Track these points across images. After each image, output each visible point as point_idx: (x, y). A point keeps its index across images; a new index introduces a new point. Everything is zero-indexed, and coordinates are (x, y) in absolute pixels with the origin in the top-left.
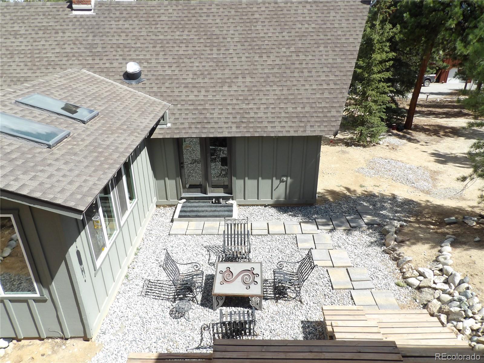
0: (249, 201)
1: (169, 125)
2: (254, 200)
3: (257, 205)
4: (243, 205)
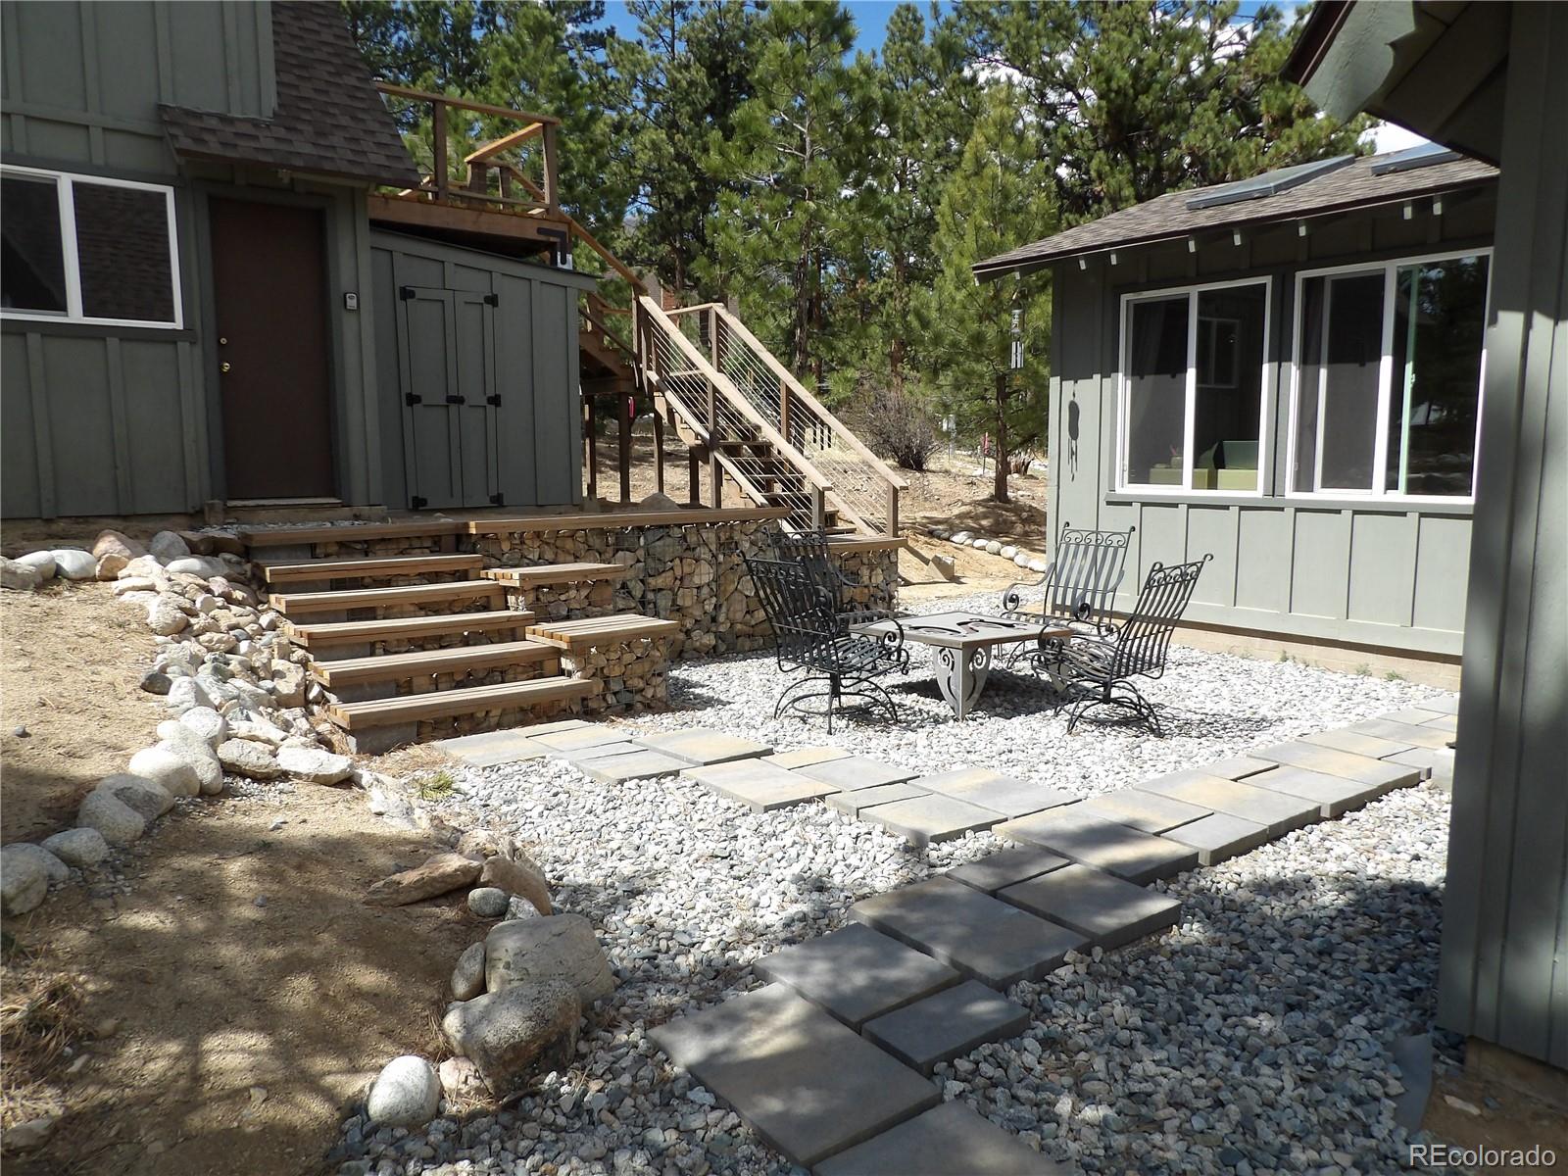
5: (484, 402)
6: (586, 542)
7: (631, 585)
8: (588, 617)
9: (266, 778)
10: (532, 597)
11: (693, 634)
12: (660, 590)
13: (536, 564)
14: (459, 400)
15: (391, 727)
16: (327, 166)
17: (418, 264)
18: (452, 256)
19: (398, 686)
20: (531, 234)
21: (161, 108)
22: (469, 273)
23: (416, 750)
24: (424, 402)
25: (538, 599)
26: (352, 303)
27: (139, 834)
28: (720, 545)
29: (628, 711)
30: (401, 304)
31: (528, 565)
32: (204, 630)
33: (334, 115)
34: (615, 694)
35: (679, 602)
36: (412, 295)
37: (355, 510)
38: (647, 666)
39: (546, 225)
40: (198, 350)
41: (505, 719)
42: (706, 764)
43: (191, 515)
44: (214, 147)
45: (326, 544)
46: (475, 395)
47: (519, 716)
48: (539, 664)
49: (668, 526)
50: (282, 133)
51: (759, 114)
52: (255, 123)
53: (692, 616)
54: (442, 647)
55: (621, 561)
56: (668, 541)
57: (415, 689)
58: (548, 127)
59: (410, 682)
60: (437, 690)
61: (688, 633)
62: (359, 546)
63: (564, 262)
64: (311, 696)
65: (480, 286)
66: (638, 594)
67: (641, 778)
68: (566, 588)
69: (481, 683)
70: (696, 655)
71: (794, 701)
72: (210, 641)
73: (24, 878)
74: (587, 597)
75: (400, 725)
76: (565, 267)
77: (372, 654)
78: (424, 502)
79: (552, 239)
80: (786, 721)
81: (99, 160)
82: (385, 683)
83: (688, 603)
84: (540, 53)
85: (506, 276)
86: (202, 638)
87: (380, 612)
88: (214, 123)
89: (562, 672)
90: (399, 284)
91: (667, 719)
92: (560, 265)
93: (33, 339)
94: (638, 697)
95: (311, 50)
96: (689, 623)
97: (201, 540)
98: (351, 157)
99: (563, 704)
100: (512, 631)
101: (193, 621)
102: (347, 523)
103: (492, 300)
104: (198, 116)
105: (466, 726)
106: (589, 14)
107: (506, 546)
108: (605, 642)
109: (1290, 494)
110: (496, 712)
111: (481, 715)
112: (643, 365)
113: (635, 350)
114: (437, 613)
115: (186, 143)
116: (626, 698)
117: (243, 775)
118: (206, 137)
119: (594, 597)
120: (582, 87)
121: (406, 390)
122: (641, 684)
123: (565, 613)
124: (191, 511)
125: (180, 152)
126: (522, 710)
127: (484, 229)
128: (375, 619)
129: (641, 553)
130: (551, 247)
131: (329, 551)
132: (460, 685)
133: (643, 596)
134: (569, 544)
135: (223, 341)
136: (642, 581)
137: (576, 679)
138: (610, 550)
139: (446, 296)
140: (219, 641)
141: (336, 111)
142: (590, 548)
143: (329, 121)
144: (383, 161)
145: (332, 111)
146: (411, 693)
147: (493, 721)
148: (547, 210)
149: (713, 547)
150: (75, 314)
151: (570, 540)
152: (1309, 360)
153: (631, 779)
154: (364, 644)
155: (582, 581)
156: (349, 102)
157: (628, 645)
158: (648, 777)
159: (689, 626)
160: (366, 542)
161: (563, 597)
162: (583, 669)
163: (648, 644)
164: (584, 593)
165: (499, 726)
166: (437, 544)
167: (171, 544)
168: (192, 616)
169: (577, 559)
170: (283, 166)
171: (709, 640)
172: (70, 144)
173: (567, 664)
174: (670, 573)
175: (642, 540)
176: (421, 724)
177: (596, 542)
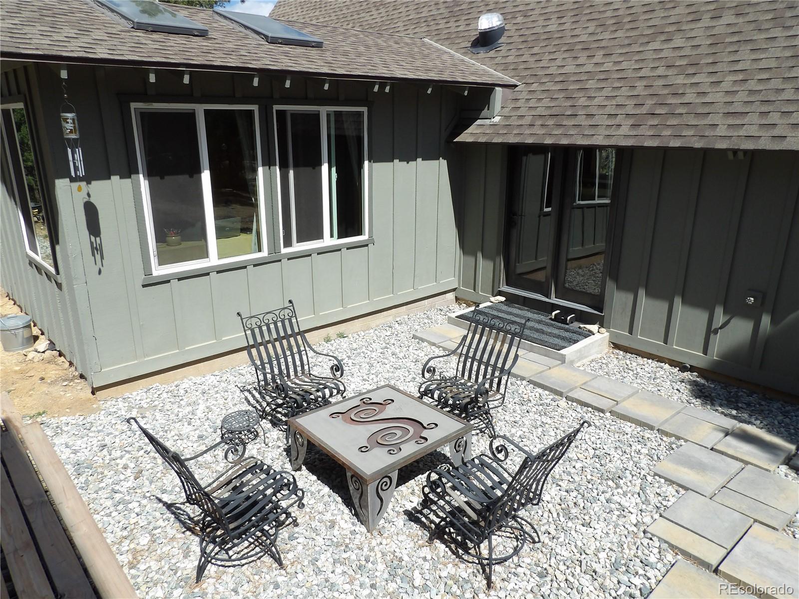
0: (641, 339)
1: (497, 119)
2: (655, 343)
3: (661, 360)
4: (626, 350)
109: (284, 251)
152: (284, 167)
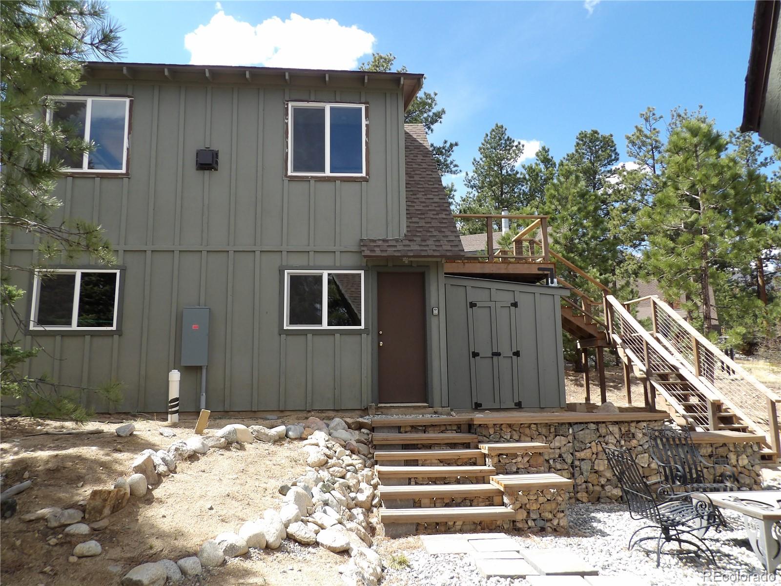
5: (512, 355)
6: (537, 430)
7: (564, 456)
8: (529, 473)
9: (305, 544)
10: (496, 460)
11: (606, 488)
12: (583, 460)
13: (508, 441)
14: (498, 354)
15: (402, 525)
16: (423, 254)
17: (477, 291)
18: (494, 285)
19: (415, 502)
20: (534, 270)
21: (362, 240)
22: (503, 293)
23: (411, 539)
24: (481, 355)
25: (500, 461)
26: (436, 312)
27: (219, 564)
28: (622, 436)
29: (542, 531)
30: (470, 310)
31: (504, 442)
32: (334, 466)
33: (432, 231)
34: (534, 520)
35: (596, 468)
36: (475, 305)
37: (435, 409)
38: (554, 505)
39: (543, 266)
40: (370, 337)
41: (465, 528)
42: (548, 574)
43: (363, 410)
44: (378, 253)
45: (405, 427)
46: (506, 351)
47: (473, 527)
48: (490, 499)
49: (586, 423)
50: (407, 242)
51: (671, 194)
52: (397, 240)
53: (605, 476)
54: (445, 484)
55: (559, 441)
56: (587, 431)
57: (422, 505)
58: (543, 220)
59: (420, 501)
60: (435, 507)
61: (603, 486)
62: (420, 428)
63: (552, 282)
64: (374, 502)
65: (508, 298)
66: (569, 461)
67: (501, 577)
68: (515, 456)
69: (458, 505)
70: (609, 500)
71: (641, 540)
72: (334, 471)
73: (153, 577)
74: (528, 462)
75: (407, 524)
76: (553, 285)
77: (409, 484)
78: (480, 405)
79: (546, 272)
80: (635, 553)
81: (338, 264)
82: (408, 500)
83: (601, 468)
84: (569, 185)
85: (522, 293)
86: (331, 469)
87: (420, 462)
88: (380, 243)
89: (503, 504)
90: (469, 300)
91: (563, 540)
92: (550, 285)
93: (310, 336)
94: (549, 524)
95: (428, 206)
96: (603, 481)
97: (353, 423)
98: (435, 248)
99: (498, 523)
100: (482, 479)
101: (330, 461)
102: (429, 416)
103: (515, 305)
104: (374, 241)
105: (443, 529)
106: (611, 161)
107: (491, 431)
108: (527, 489)
110: (459, 523)
111: (451, 523)
112: (610, 331)
113: (606, 324)
114: (449, 465)
115: (367, 253)
116: (541, 523)
117: (296, 541)
118: (376, 249)
119: (532, 462)
120: (590, 196)
121: (472, 350)
122: (550, 516)
123: (515, 470)
124: (363, 408)
125: (365, 256)
126: (474, 523)
127: (511, 272)
128: (418, 465)
129: (570, 438)
130: (546, 276)
131: (407, 430)
132: (447, 505)
133: (572, 463)
134: (527, 431)
135: (381, 332)
136: (572, 454)
137: (509, 509)
138: (552, 436)
139: (492, 304)
140: (338, 472)
141: (433, 230)
142: (540, 434)
143: (429, 234)
144: (449, 248)
145: (430, 230)
146: (420, 507)
147: (458, 527)
148: (544, 259)
149: (617, 436)
150: (325, 325)
151: (528, 429)
153: (495, 576)
154: (405, 478)
155: (525, 453)
156: (439, 225)
157: (542, 492)
158: (506, 577)
159: (603, 483)
160: (424, 426)
161: (514, 461)
162: (514, 504)
163: (554, 493)
164: (526, 459)
165: (461, 531)
166: (459, 428)
167: (338, 424)
168: (330, 458)
169: (532, 439)
170: (404, 256)
171: (617, 492)
172: (327, 259)
173: (506, 500)
174: (589, 450)
175: (571, 431)
176: (418, 524)
177: (544, 431)
